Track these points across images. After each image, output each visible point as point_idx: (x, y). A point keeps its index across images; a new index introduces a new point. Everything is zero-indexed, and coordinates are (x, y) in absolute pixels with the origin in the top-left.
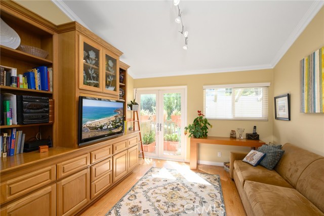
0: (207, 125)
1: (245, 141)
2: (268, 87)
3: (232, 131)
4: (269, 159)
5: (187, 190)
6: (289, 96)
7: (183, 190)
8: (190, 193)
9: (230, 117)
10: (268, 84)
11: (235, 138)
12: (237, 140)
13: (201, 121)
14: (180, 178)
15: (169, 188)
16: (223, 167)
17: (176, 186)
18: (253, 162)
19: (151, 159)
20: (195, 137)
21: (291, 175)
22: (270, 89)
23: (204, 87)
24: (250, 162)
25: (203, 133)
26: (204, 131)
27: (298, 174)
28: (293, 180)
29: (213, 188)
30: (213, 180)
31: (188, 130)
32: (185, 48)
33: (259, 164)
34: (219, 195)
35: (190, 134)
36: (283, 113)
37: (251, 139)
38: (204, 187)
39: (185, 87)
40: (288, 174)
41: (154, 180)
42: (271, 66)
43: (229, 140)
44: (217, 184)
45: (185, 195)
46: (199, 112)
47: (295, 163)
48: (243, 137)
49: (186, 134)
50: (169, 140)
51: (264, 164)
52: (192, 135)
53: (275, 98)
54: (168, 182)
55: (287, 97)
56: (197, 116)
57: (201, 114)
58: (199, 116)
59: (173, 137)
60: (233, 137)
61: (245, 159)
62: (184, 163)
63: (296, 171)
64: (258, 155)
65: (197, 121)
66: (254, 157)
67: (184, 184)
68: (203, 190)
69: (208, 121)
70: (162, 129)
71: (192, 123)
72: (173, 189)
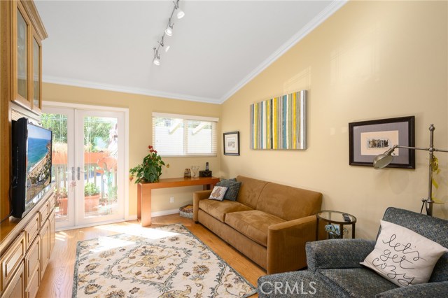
1: (198, 179)
2: (216, 122)
3: (187, 169)
4: (232, 191)
5: (162, 248)
6: (238, 133)
7: (155, 250)
8: (167, 249)
9: (181, 153)
10: (217, 120)
11: (190, 177)
12: (192, 179)
14: (139, 240)
15: (138, 255)
16: (179, 214)
17: (144, 249)
18: (220, 198)
21: (251, 200)
22: (219, 125)
23: (154, 114)
24: (218, 199)
27: (257, 197)
28: (254, 204)
29: (185, 236)
30: (179, 230)
31: (135, 174)
32: (157, 62)
33: (225, 199)
34: (195, 240)
35: (139, 178)
36: (232, 149)
37: (206, 177)
38: (177, 239)
39: (126, 110)
40: (248, 201)
41: (103, 255)
42: (219, 102)
43: (183, 180)
44: (185, 231)
45: (164, 254)
46: (149, 147)
47: (252, 190)
48: (198, 175)
49: (131, 179)
51: (228, 198)
53: (224, 134)
54: (128, 250)
55: (237, 135)
57: (152, 151)
58: (150, 154)
60: (187, 176)
61: (211, 197)
62: (126, 223)
63: (255, 196)
64: (223, 189)
66: (220, 193)
67: (151, 245)
68: (177, 242)
70: (82, 176)
72: (143, 254)
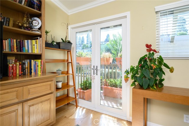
0: (163, 67)
13: (151, 60)
19: (85, 110)
20: (141, 87)
25: (156, 80)
26: (158, 78)
31: (130, 76)
35: (133, 80)
46: (147, 46)
49: (126, 80)
50: (114, 86)
52: (136, 83)
56: (144, 52)
57: (151, 50)
58: (147, 53)
59: (118, 83)
65: (145, 61)
69: (165, 61)
70: (99, 73)
71: (136, 64)
